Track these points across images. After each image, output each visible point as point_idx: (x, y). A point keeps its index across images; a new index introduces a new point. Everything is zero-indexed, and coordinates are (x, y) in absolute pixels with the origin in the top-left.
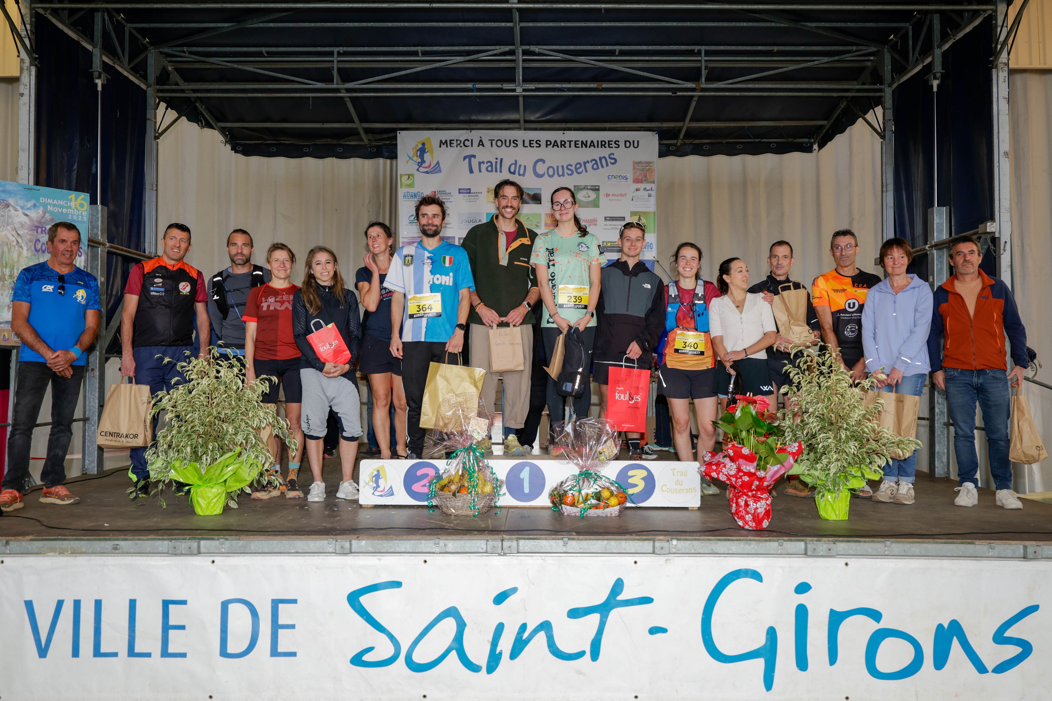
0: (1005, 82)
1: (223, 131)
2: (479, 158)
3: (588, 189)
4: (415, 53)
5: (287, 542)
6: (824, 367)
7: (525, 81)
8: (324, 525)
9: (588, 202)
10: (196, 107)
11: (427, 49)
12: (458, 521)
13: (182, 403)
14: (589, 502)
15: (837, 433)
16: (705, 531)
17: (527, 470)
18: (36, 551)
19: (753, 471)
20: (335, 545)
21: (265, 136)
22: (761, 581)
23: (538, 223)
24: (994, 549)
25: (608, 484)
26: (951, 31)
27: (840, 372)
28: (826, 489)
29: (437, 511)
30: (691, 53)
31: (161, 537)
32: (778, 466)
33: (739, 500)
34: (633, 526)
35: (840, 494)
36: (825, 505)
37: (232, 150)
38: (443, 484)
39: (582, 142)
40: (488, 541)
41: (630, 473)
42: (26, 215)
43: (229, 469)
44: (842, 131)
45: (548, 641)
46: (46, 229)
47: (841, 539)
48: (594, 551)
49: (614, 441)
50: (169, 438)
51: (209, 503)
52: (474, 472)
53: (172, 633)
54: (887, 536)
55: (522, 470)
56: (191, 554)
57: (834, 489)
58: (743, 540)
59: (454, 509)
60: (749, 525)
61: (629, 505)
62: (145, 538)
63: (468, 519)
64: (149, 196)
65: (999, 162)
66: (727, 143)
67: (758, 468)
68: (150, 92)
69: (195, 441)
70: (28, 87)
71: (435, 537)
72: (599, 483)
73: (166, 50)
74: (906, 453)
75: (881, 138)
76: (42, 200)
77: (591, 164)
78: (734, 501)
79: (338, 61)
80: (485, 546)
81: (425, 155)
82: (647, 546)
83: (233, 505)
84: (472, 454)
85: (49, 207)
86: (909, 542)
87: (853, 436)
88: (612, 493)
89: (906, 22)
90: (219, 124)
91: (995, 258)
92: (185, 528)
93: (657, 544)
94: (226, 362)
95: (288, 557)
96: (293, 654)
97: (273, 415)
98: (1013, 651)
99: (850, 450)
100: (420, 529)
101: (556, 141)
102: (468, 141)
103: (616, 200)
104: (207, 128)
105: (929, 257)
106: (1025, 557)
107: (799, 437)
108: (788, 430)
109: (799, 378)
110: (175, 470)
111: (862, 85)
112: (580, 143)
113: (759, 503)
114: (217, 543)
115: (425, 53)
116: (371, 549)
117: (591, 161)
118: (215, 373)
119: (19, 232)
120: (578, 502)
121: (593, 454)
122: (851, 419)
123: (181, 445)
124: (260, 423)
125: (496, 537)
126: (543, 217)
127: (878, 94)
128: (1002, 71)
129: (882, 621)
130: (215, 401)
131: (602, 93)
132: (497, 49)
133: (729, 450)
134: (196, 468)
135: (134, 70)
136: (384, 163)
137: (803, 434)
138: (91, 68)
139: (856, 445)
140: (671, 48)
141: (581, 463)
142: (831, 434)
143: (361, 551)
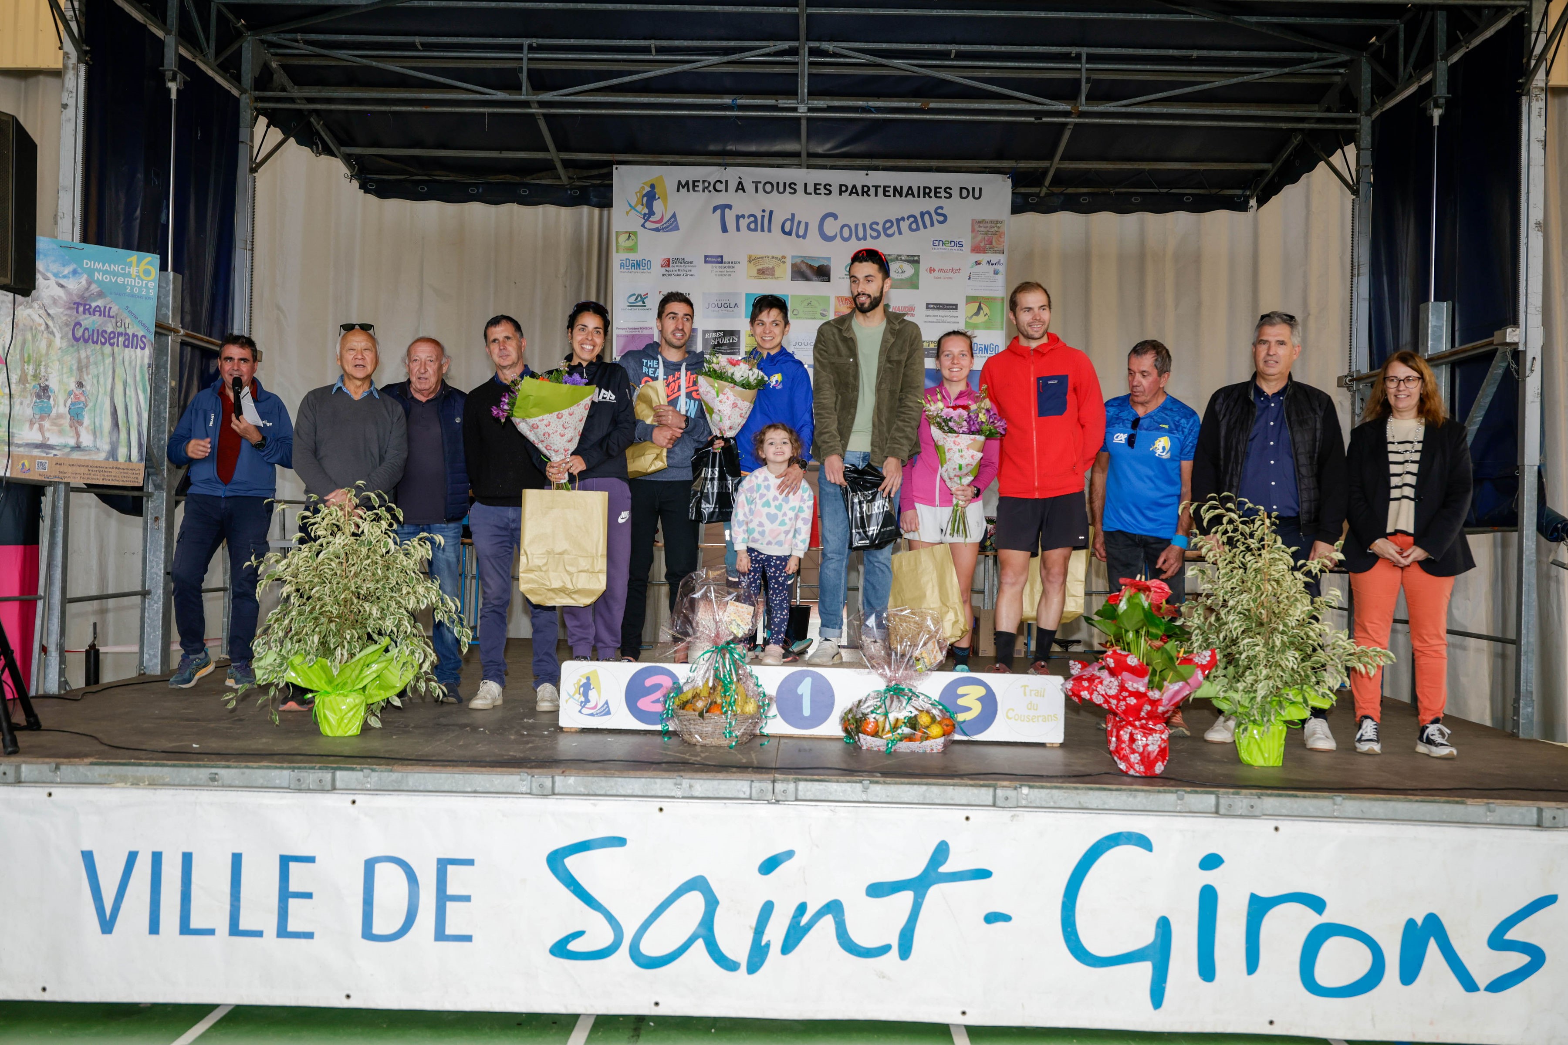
0: (1540, 116)
1: (348, 159)
2: (737, 210)
3: (904, 260)
4: (646, 50)
5: (461, 776)
6: (1251, 540)
7: (811, 94)
8: (511, 753)
9: (901, 280)
10: (310, 125)
11: (664, 43)
12: (707, 754)
13: (305, 571)
14: (899, 731)
15: (1269, 638)
16: (1069, 777)
17: (807, 683)
18: (98, 780)
19: (1142, 689)
20: (531, 781)
21: (411, 169)
22: (1151, 850)
23: (824, 310)
24: (1494, 811)
25: (928, 706)
26: (1463, 35)
27: (1277, 548)
28: (1250, 720)
29: (675, 741)
30: (1066, 58)
31: (278, 765)
32: (1181, 684)
33: (1122, 732)
34: (964, 767)
35: (1271, 727)
36: (1249, 743)
37: (360, 188)
38: (685, 700)
39: (895, 188)
40: (752, 781)
41: (961, 690)
42: (62, 286)
43: (371, 670)
44: (1294, 180)
45: (837, 929)
46: (91, 307)
47: (1269, 792)
48: (906, 800)
49: (938, 643)
50: (286, 622)
51: (342, 719)
52: (731, 682)
53: (293, 903)
54: (1338, 789)
55: (800, 682)
56: (323, 790)
57: (1263, 720)
58: (1125, 790)
59: (701, 737)
60: (1135, 770)
61: (957, 737)
62: (255, 765)
63: (722, 751)
64: (240, 258)
65: (1527, 237)
66: (1116, 193)
67: (1151, 686)
68: (245, 101)
69: (325, 626)
70: (74, 95)
71: (676, 774)
72: (914, 702)
73: (271, 37)
75: (1353, 193)
76: (87, 264)
77: (907, 223)
78: (1114, 734)
79: (529, 59)
80: (748, 789)
81: (655, 202)
82: (984, 794)
83: (375, 723)
84: (728, 656)
85: (96, 274)
86: (1370, 799)
87: (1292, 643)
88: (933, 719)
89: (1396, 18)
90: (343, 149)
91: (1518, 382)
92: (309, 753)
93: (999, 792)
95: (462, 798)
96: (468, 938)
98: (1517, 960)
99: (1287, 663)
100: (653, 763)
101: (854, 186)
102: (721, 182)
103: (944, 278)
104: (325, 154)
106: (1539, 825)
107: (1212, 643)
108: (1196, 632)
109: (1215, 555)
110: (294, 669)
111: (1325, 112)
112: (891, 190)
113: (1150, 738)
114: (359, 775)
115: (660, 50)
116: (582, 790)
117: (908, 218)
118: (353, 529)
119: (49, 311)
120: (883, 730)
121: (906, 660)
122: (1291, 619)
123: (304, 632)
124: (418, 603)
125: (765, 776)
126: (833, 301)
127: (1350, 127)
128: (1537, 100)
129: (1326, 912)
130: (353, 569)
131: (928, 117)
132: (769, 46)
133: (1108, 659)
134: (324, 668)
135: (223, 67)
136: (590, 213)
137: (1219, 639)
138: (162, 65)
139: (1297, 656)
140: (1036, 49)
141: (889, 674)
142: (1260, 640)
143: (568, 792)
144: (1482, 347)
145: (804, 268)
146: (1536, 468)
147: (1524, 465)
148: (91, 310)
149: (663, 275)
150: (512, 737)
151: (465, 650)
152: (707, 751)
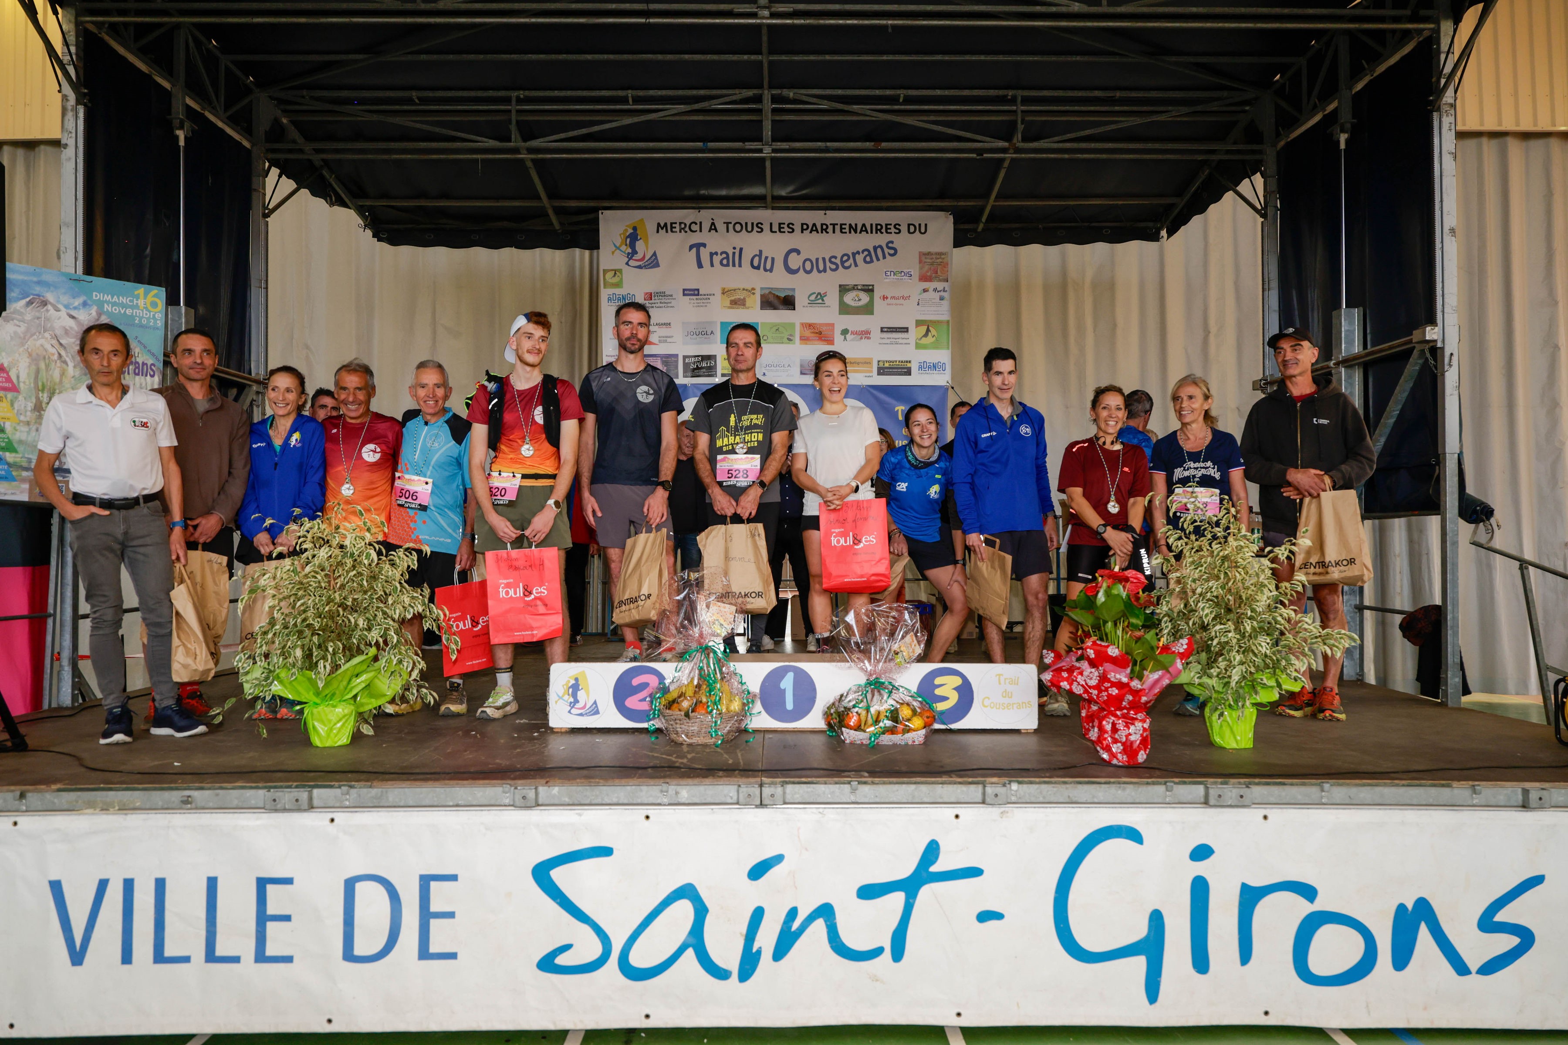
0: (1450, 130)
1: (360, 211)
2: (711, 248)
3: (858, 289)
4: (624, 100)
5: (442, 790)
6: (1218, 529)
7: (774, 139)
8: (498, 761)
9: (858, 307)
10: (322, 177)
11: (641, 93)
12: (693, 755)
13: (290, 584)
14: (881, 724)
15: (1239, 624)
16: (1055, 769)
17: (790, 676)
18: (65, 807)
19: (1125, 680)
20: (514, 793)
22: (1141, 843)
23: (791, 335)
24: (1480, 793)
25: (908, 699)
26: (1366, 62)
28: (1225, 706)
29: (662, 739)
30: (1003, 100)
31: (253, 785)
32: (1160, 673)
33: (1104, 723)
34: (949, 760)
35: (1244, 711)
36: (1221, 726)
37: (373, 237)
38: (671, 699)
39: (850, 226)
40: (739, 785)
41: (938, 681)
42: (73, 317)
43: (359, 680)
44: (1202, 210)
45: (829, 933)
47: (1257, 780)
48: (895, 800)
49: (916, 636)
50: (270, 636)
51: (331, 729)
52: (715, 681)
53: (271, 926)
54: (1323, 775)
55: (783, 677)
56: (299, 810)
57: (1237, 705)
58: (1114, 783)
59: (687, 736)
60: (1118, 759)
61: (937, 726)
62: (230, 785)
63: (708, 750)
64: (255, 296)
65: (1442, 242)
66: (1045, 228)
67: (1132, 676)
68: (257, 152)
69: (308, 640)
70: (74, 135)
71: (662, 780)
72: (894, 696)
73: (278, 94)
75: (1262, 216)
76: (96, 296)
77: (862, 256)
78: (1096, 724)
79: (518, 111)
80: (736, 793)
81: (637, 243)
82: (974, 791)
83: (367, 730)
84: (711, 655)
85: (106, 306)
86: (1356, 785)
87: (1262, 628)
88: (914, 712)
89: (1299, 55)
90: (356, 202)
91: (1435, 376)
92: (293, 768)
93: (989, 789)
95: (444, 813)
96: (453, 956)
97: (423, 601)
98: (1507, 942)
99: (1260, 648)
100: (638, 768)
101: (814, 225)
102: (696, 224)
103: (896, 305)
104: (338, 205)
106: (1525, 806)
108: (1165, 619)
109: (1182, 544)
110: (281, 682)
111: (1233, 144)
112: (847, 227)
113: (1132, 728)
114: (338, 792)
115: (637, 100)
116: (567, 800)
117: (863, 252)
118: (339, 541)
119: (62, 341)
120: (865, 724)
121: (885, 654)
122: (1258, 604)
123: (288, 646)
125: (752, 780)
126: (798, 328)
127: (1257, 157)
128: (1447, 116)
129: (1318, 900)
130: (339, 582)
131: (881, 155)
132: (735, 94)
133: (1087, 650)
134: (310, 679)
135: (233, 121)
136: (581, 256)
137: (1188, 626)
138: (170, 114)
139: (1268, 641)
140: (976, 92)
141: (869, 668)
142: (1230, 625)
143: (552, 802)
144: (1399, 346)
145: (771, 298)
146: (1456, 456)
147: (1445, 454)
150: (502, 741)
152: (693, 752)
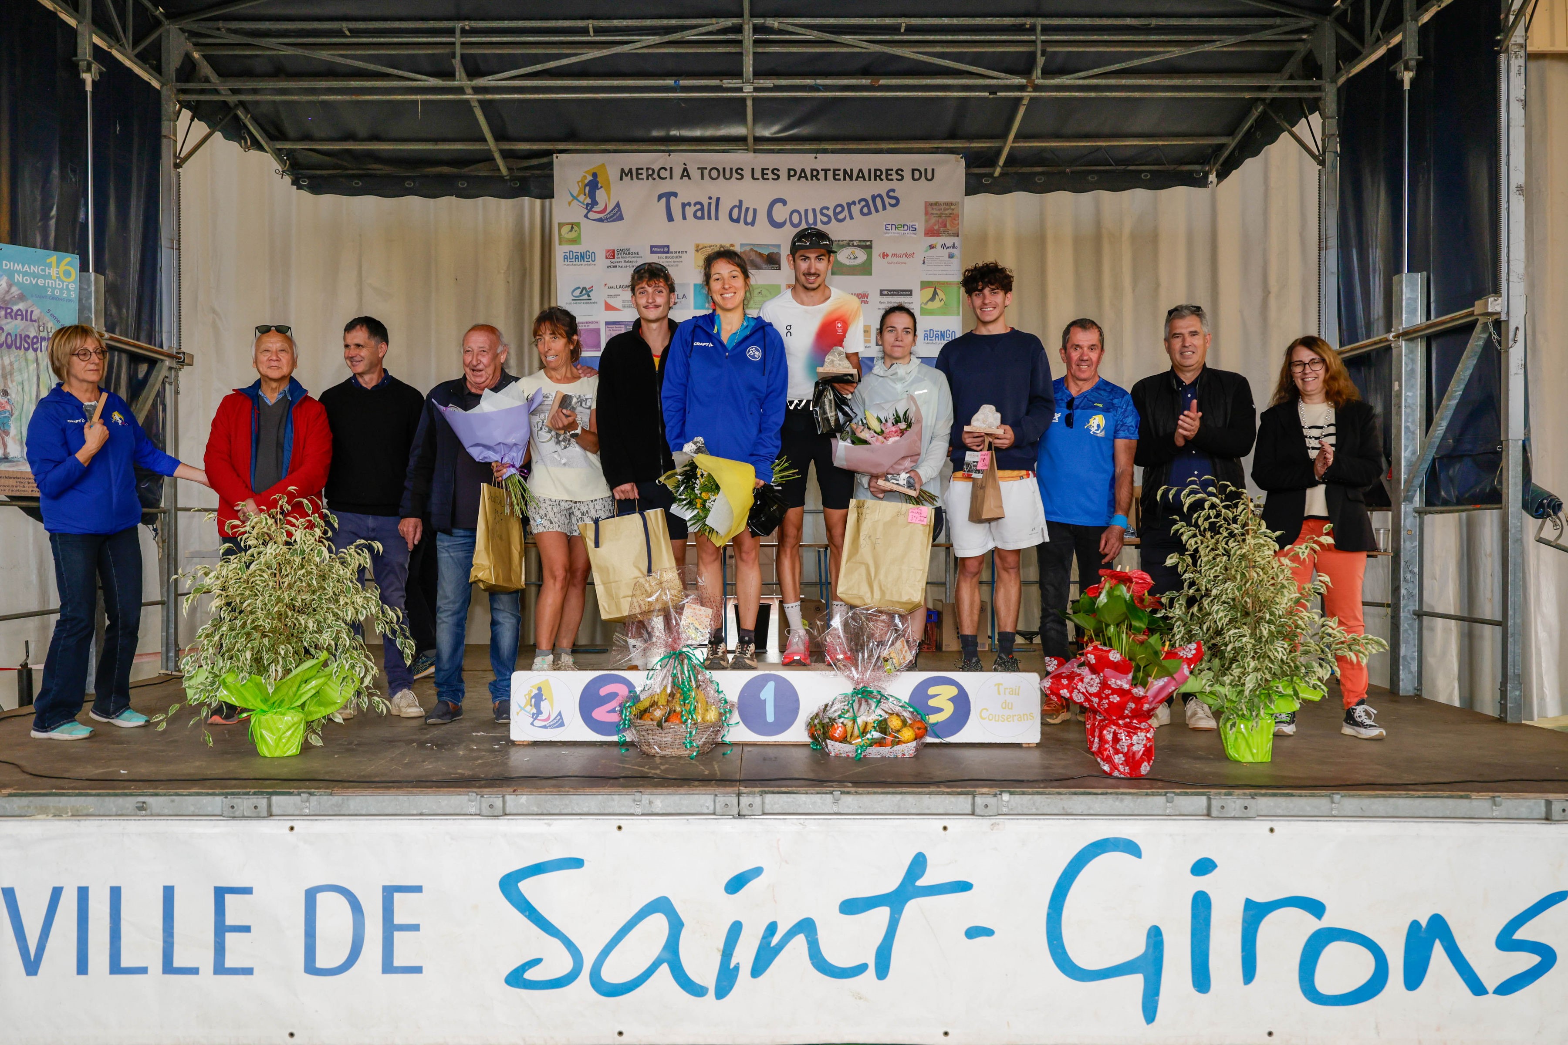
0: (1519, 74)
1: (278, 153)
2: (683, 198)
3: (853, 246)
4: (584, 31)
5: (405, 798)
6: (1235, 526)
7: (757, 74)
8: (459, 771)
9: (854, 266)
10: (236, 118)
11: (602, 23)
12: (667, 766)
13: (236, 583)
14: (869, 736)
15: (1256, 628)
16: (1051, 781)
17: (771, 686)
18: (17, 813)
19: (1126, 686)
20: (480, 802)
21: (344, 163)
22: (1140, 856)
24: (1500, 805)
25: (898, 709)
27: (1261, 534)
28: (1238, 715)
29: (632, 751)
30: (1020, 29)
31: (211, 791)
32: (1166, 679)
33: (1105, 732)
34: (939, 773)
35: (1260, 722)
36: (1236, 738)
37: (293, 184)
38: (642, 709)
39: (845, 171)
40: (716, 795)
41: (932, 691)
43: (309, 686)
44: (1255, 153)
45: (810, 949)
46: (12, 310)
47: (1263, 791)
48: (880, 811)
51: (280, 738)
52: (690, 689)
53: (229, 936)
54: (1334, 785)
55: (763, 685)
56: (258, 817)
57: (1251, 715)
58: (1111, 794)
59: (660, 748)
60: (1119, 771)
61: (929, 740)
62: (186, 791)
63: (682, 762)
64: (167, 258)
65: (1508, 201)
66: (1072, 172)
67: (1135, 682)
68: (167, 93)
69: (257, 642)
71: (635, 790)
72: (883, 705)
73: (195, 27)
74: (1362, 659)
75: (1319, 164)
76: (6, 265)
77: (858, 207)
78: (1097, 734)
79: (462, 44)
80: (712, 803)
81: (597, 191)
82: (963, 802)
83: (316, 741)
84: (686, 661)
85: (16, 276)
86: (1369, 796)
87: (1280, 633)
88: (904, 723)
90: (273, 144)
91: (1499, 353)
92: (244, 777)
93: (979, 800)
94: (302, 520)
95: (408, 822)
96: (418, 970)
98: (1527, 961)
99: (1276, 654)
100: (609, 778)
101: (803, 170)
102: (666, 169)
103: (898, 263)
104: (254, 149)
105: (1395, 352)
106: (1548, 818)
107: (1196, 635)
108: (1178, 623)
109: (1196, 542)
110: (227, 687)
111: (1289, 79)
112: (841, 173)
113: (1135, 737)
114: (297, 799)
115: (598, 31)
116: (535, 809)
117: (859, 202)
118: (285, 538)
120: (851, 736)
121: (874, 661)
122: (1278, 607)
123: (236, 649)
124: (357, 614)
125: (729, 789)
127: (1316, 94)
128: (1516, 58)
129: (1326, 917)
130: (287, 581)
131: (879, 94)
132: (712, 24)
133: (1089, 655)
134: (258, 685)
135: (142, 58)
136: (530, 205)
137: (1202, 630)
138: (76, 55)
139: (1286, 646)
140: (988, 21)
141: (856, 676)
142: (1246, 630)
143: (520, 812)
144: (1461, 318)
145: (753, 256)
146: (1521, 442)
147: (1507, 440)
148: (13, 314)
149: (609, 267)
150: (461, 753)
151: (408, 663)
152: (666, 763)
